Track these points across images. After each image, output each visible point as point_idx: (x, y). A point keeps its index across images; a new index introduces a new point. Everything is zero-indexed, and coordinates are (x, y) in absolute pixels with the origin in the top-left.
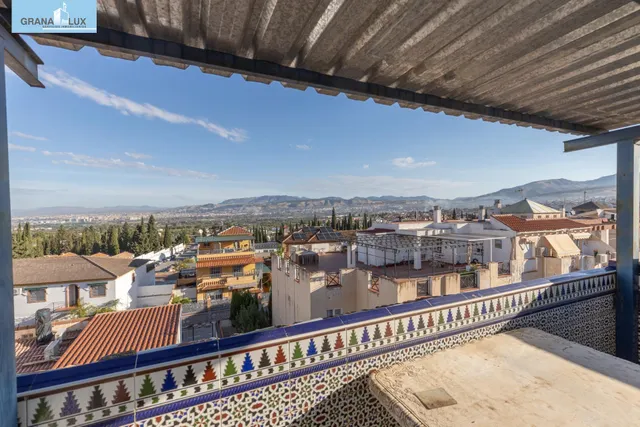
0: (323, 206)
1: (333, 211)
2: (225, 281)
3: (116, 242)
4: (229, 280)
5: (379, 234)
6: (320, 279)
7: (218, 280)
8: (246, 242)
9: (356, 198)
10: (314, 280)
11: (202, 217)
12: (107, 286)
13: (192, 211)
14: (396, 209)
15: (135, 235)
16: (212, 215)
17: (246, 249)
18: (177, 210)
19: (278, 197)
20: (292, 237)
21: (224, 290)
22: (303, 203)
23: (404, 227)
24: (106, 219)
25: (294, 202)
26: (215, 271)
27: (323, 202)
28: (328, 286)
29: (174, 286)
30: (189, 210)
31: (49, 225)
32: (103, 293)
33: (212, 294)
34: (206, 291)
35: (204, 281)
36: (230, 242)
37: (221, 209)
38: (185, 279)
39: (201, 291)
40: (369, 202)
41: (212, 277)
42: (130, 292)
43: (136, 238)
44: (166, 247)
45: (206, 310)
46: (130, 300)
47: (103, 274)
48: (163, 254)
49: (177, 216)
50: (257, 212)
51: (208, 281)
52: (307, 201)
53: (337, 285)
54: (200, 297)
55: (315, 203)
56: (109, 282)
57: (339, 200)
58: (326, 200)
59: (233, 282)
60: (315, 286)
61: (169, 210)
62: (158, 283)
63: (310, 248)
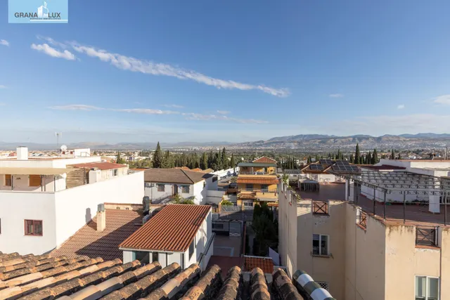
0: (349, 142)
1: (357, 147)
2: (255, 194)
3: (206, 163)
4: (257, 194)
5: (385, 171)
6: (307, 206)
7: (250, 192)
8: (272, 168)
9: (387, 136)
10: (301, 206)
11: (256, 150)
12: (190, 187)
13: (250, 146)
14: (436, 146)
15: (215, 159)
16: (263, 148)
17: (271, 173)
18: (241, 144)
19: (310, 136)
20: (310, 167)
21: (254, 200)
22: (332, 140)
23: (417, 165)
24: (206, 149)
25: (324, 139)
26: (249, 186)
27: (351, 139)
28: (315, 213)
29: (224, 193)
30: (248, 144)
31: (181, 152)
32: (188, 192)
33: (246, 202)
34: (242, 199)
35: (242, 192)
36: (260, 168)
37: (268, 144)
38: (231, 189)
39: (239, 199)
40: (402, 139)
41: (248, 190)
42: (202, 193)
43: (215, 161)
44: (232, 167)
45: (241, 211)
46: (202, 198)
47: (188, 181)
48: (229, 172)
49: (242, 148)
50: (293, 146)
51: (244, 192)
52: (335, 138)
53: (325, 214)
54: (239, 203)
55: (343, 140)
56: (191, 186)
57: (367, 138)
58: (354, 138)
59: (260, 196)
60: (301, 211)
61: (238, 144)
62: (219, 190)
63: (316, 177)
